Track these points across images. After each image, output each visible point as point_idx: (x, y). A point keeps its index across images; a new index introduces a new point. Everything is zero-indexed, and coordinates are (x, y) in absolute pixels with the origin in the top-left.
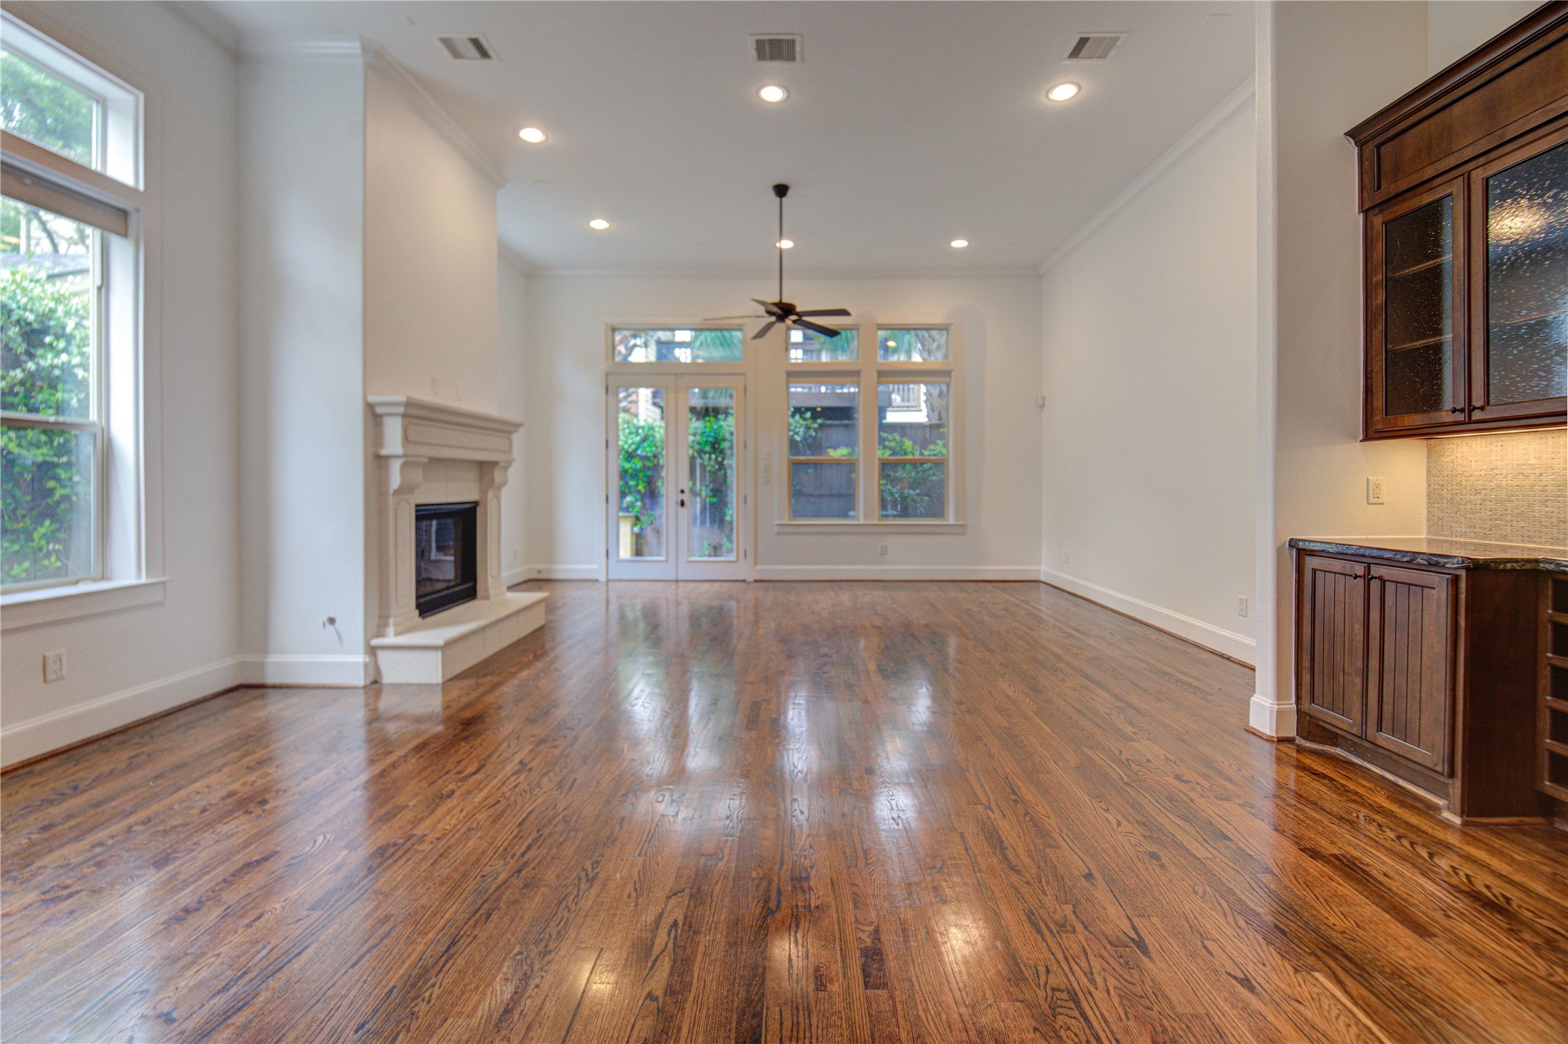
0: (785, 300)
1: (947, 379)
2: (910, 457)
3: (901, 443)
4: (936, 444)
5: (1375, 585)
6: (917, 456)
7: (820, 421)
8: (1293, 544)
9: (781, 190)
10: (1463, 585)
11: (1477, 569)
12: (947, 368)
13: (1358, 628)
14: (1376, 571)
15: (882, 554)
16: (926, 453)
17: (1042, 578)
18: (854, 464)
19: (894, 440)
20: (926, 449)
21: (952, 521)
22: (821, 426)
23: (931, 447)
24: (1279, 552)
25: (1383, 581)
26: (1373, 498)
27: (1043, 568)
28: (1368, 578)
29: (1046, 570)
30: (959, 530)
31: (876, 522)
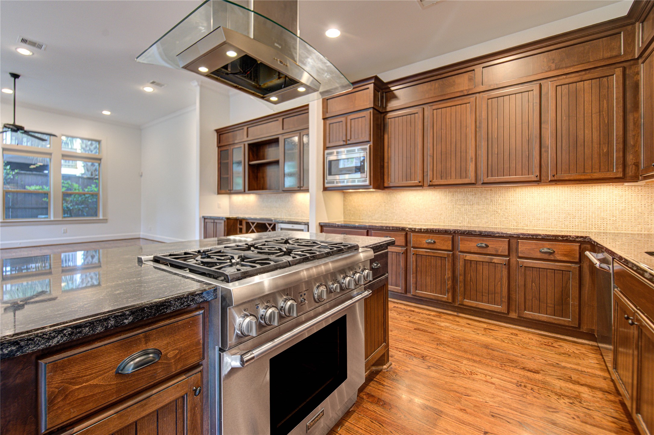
0: (17, 123)
1: (99, 162)
2: (77, 191)
3: (71, 185)
4: (91, 186)
5: (215, 224)
6: (81, 191)
7: (16, 171)
8: (203, 217)
9: (15, 76)
10: (226, 222)
11: (228, 219)
12: (99, 157)
13: (213, 233)
14: (216, 221)
15: (64, 233)
16: (86, 190)
17: (141, 237)
18: (48, 194)
19: (68, 183)
20: (86, 188)
21: (101, 217)
22: (17, 173)
23: (89, 187)
24: (200, 218)
25: (216, 223)
26: (219, 207)
27: (141, 233)
28: (214, 222)
29: (142, 234)
30: (105, 221)
31: (61, 219)
